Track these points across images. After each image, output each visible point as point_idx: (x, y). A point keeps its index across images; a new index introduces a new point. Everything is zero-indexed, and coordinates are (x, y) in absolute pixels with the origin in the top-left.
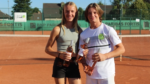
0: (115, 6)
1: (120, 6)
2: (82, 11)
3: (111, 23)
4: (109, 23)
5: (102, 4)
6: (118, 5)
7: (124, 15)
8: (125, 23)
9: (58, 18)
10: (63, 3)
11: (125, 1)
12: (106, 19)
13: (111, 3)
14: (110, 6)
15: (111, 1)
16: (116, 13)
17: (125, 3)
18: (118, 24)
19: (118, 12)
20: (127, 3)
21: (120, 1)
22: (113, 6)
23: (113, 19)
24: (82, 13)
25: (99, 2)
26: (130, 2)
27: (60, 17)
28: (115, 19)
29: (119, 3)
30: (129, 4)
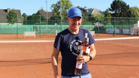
0: (55, 12)
1: (59, 13)
2: (26, 17)
3: (53, 27)
4: (51, 27)
5: (44, 11)
6: (58, 12)
7: (62, 21)
8: (64, 27)
9: (4, 22)
10: (9, 9)
11: (63, 9)
12: (48, 24)
13: (52, 10)
14: (51, 12)
15: (51, 9)
16: (56, 19)
17: (63, 11)
18: (58, 28)
19: (57, 18)
20: (65, 10)
21: (59, 8)
22: (53, 12)
23: (55, 24)
24: (26, 18)
25: (41, 9)
26: (67, 10)
27: (7, 22)
28: (57, 24)
29: (58, 10)
30: (66, 12)
